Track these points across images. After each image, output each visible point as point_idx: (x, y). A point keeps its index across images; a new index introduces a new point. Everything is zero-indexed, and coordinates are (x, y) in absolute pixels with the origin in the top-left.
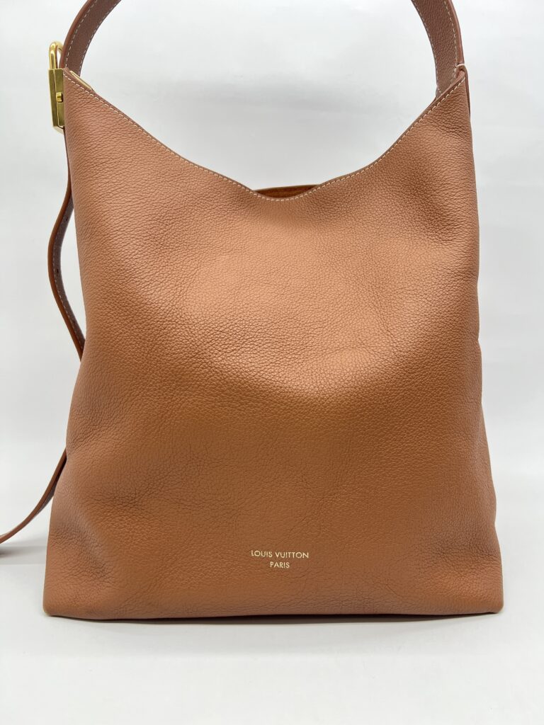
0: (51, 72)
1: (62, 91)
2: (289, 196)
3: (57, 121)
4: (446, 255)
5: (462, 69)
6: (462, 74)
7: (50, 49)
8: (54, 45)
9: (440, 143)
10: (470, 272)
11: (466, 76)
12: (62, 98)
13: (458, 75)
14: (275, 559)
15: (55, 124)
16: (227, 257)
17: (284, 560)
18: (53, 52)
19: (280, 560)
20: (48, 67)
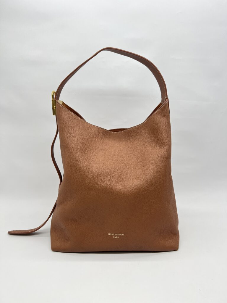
0: (52, 100)
1: (56, 106)
2: (118, 131)
3: (54, 113)
4: (161, 152)
5: (167, 98)
6: (167, 100)
7: (52, 93)
8: (53, 92)
9: (160, 119)
10: (168, 156)
11: (168, 100)
12: (56, 107)
13: (166, 100)
14: (115, 236)
15: (53, 114)
16: (101, 152)
17: (117, 236)
18: (53, 94)
19: (116, 236)
20: (51, 99)
